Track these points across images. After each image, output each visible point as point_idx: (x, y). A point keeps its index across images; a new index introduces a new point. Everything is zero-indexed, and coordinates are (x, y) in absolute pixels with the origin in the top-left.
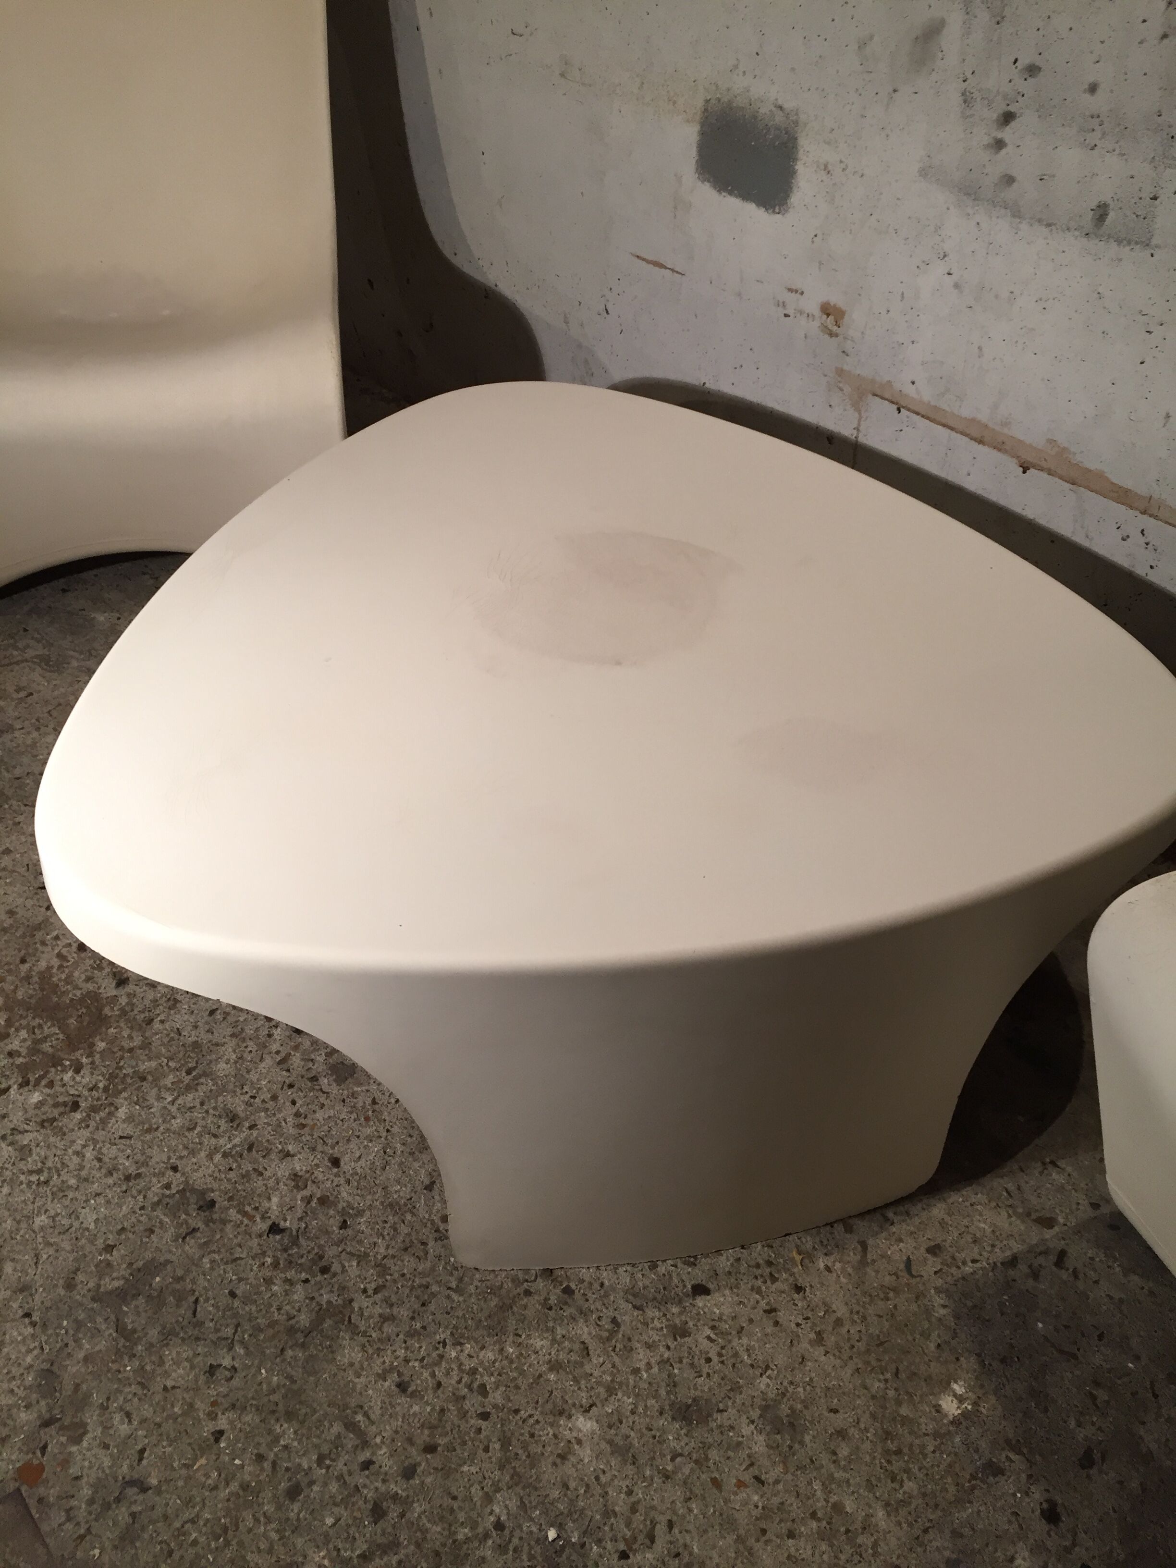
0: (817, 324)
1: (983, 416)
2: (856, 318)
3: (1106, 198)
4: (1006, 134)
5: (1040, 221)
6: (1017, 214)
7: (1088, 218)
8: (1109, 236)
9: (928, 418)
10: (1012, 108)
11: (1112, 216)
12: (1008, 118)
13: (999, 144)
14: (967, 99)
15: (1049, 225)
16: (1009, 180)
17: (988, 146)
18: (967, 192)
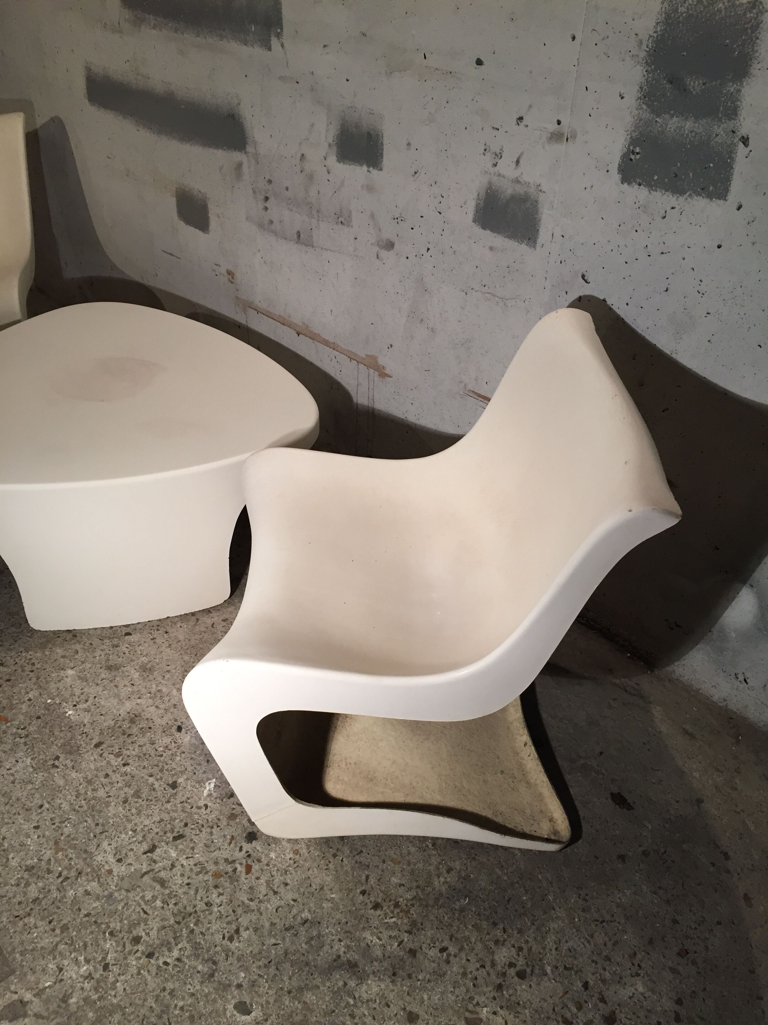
0: (226, 278)
1: (282, 314)
2: (238, 276)
3: (299, 229)
4: (267, 205)
5: (283, 237)
6: (276, 235)
7: (296, 236)
8: (303, 243)
9: (267, 316)
10: (267, 195)
11: (301, 235)
12: (267, 199)
13: (266, 208)
14: (254, 192)
15: (286, 239)
16: (272, 222)
17: (263, 209)
18: (261, 226)
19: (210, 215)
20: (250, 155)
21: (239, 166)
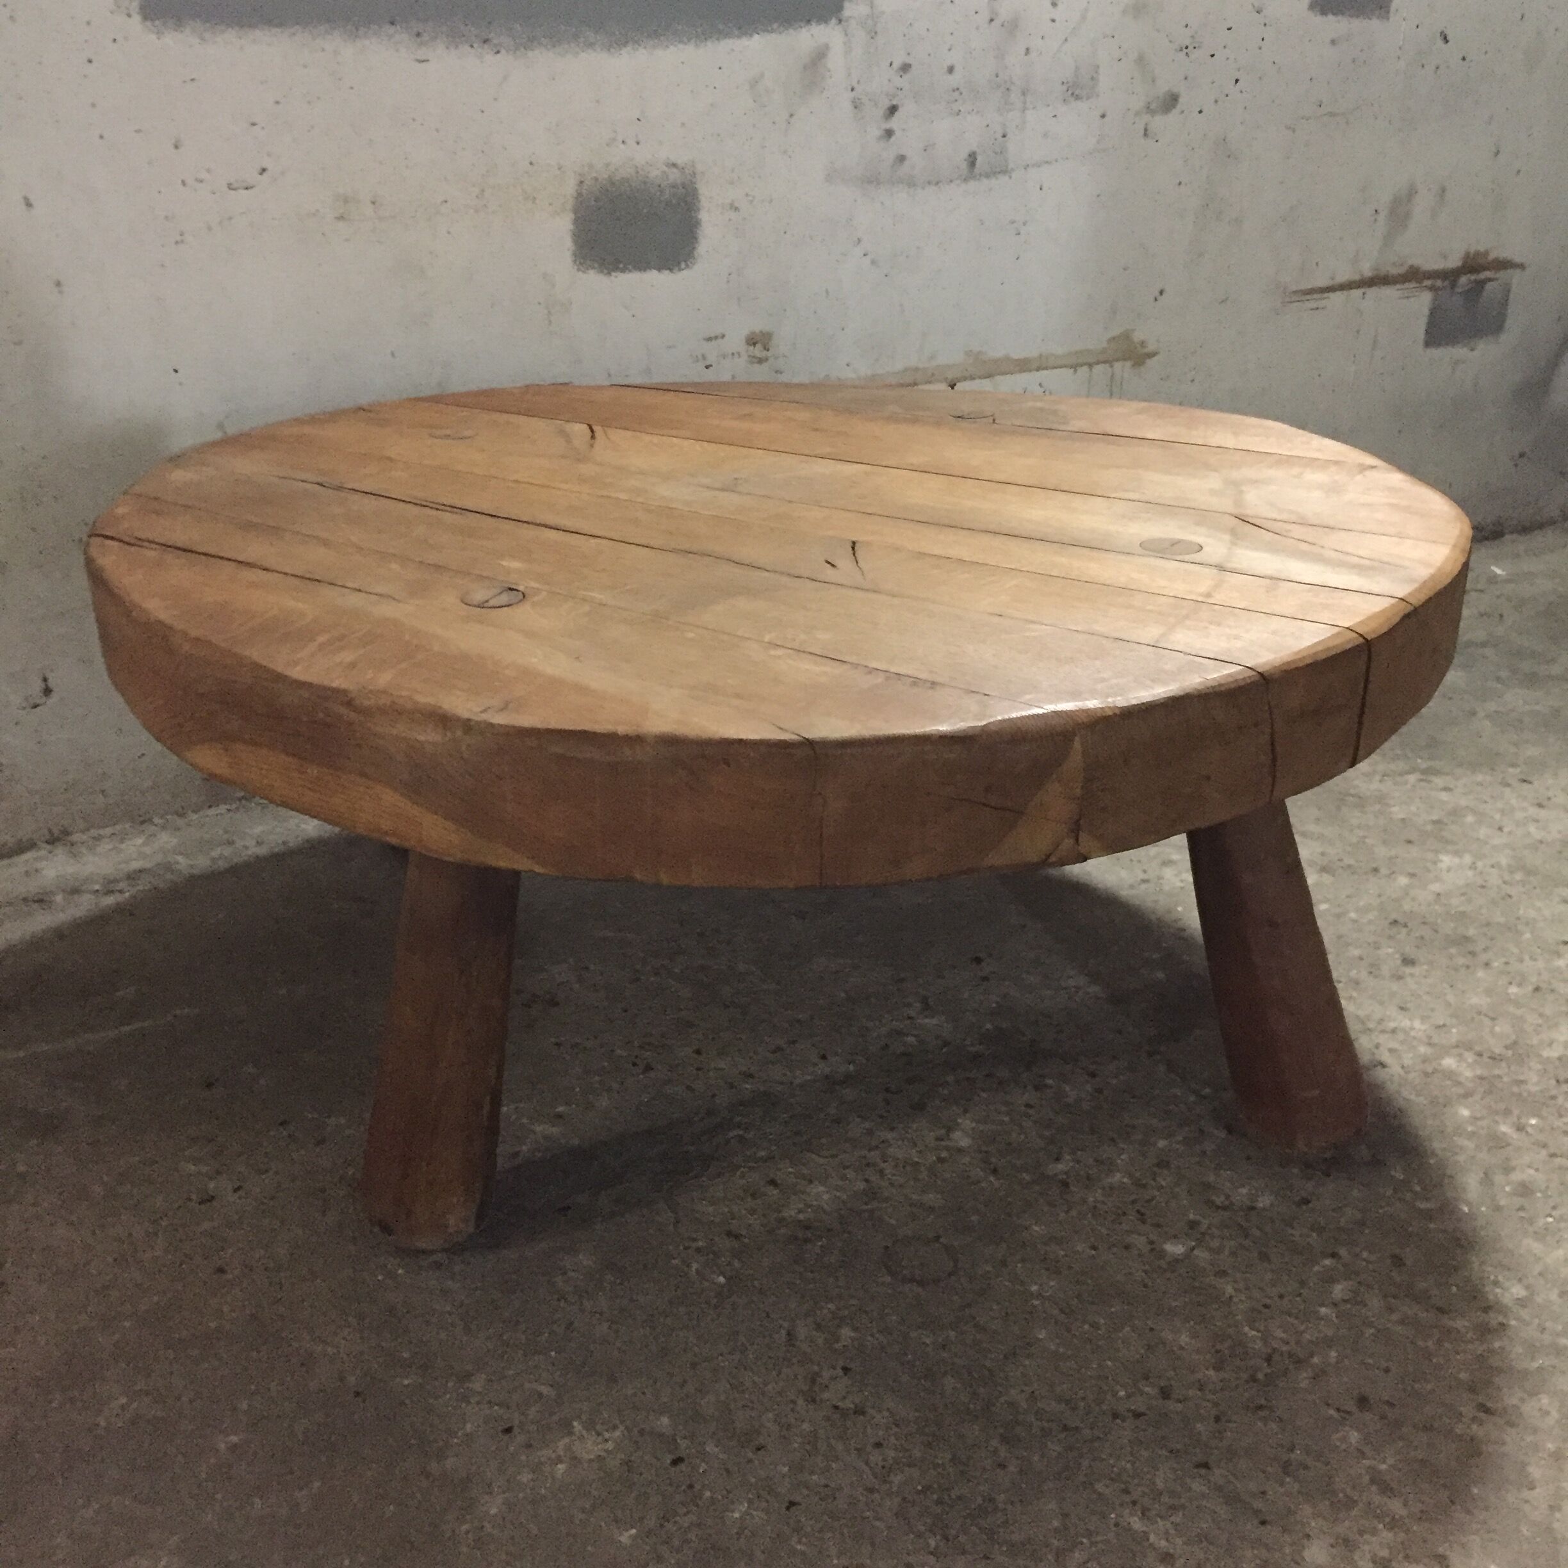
0: (743, 359)
2: (782, 334)
3: (974, 148)
4: (894, 123)
5: (929, 183)
6: (912, 184)
7: (964, 166)
8: (980, 175)
10: (894, 103)
11: (980, 159)
12: (893, 110)
13: (889, 133)
14: (856, 105)
15: (937, 183)
16: (902, 159)
17: (880, 138)
18: (871, 180)
19: (703, 216)
20: (853, 22)
21: (820, 55)
